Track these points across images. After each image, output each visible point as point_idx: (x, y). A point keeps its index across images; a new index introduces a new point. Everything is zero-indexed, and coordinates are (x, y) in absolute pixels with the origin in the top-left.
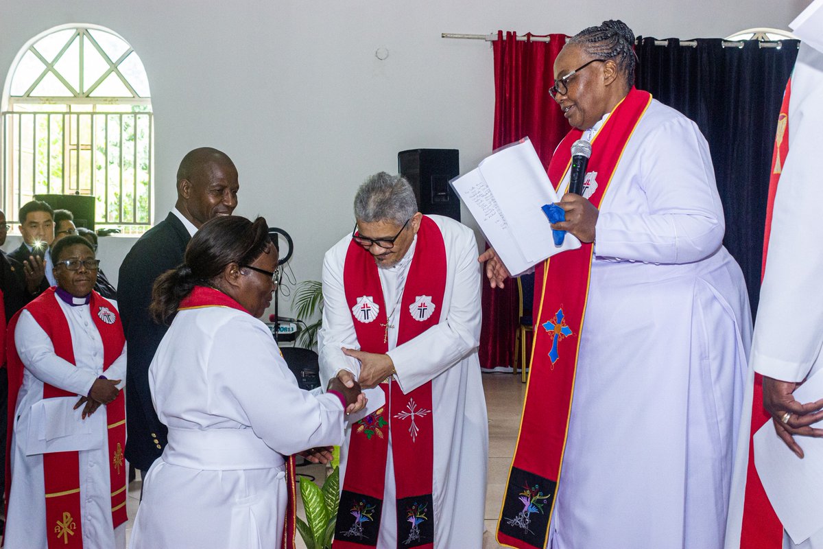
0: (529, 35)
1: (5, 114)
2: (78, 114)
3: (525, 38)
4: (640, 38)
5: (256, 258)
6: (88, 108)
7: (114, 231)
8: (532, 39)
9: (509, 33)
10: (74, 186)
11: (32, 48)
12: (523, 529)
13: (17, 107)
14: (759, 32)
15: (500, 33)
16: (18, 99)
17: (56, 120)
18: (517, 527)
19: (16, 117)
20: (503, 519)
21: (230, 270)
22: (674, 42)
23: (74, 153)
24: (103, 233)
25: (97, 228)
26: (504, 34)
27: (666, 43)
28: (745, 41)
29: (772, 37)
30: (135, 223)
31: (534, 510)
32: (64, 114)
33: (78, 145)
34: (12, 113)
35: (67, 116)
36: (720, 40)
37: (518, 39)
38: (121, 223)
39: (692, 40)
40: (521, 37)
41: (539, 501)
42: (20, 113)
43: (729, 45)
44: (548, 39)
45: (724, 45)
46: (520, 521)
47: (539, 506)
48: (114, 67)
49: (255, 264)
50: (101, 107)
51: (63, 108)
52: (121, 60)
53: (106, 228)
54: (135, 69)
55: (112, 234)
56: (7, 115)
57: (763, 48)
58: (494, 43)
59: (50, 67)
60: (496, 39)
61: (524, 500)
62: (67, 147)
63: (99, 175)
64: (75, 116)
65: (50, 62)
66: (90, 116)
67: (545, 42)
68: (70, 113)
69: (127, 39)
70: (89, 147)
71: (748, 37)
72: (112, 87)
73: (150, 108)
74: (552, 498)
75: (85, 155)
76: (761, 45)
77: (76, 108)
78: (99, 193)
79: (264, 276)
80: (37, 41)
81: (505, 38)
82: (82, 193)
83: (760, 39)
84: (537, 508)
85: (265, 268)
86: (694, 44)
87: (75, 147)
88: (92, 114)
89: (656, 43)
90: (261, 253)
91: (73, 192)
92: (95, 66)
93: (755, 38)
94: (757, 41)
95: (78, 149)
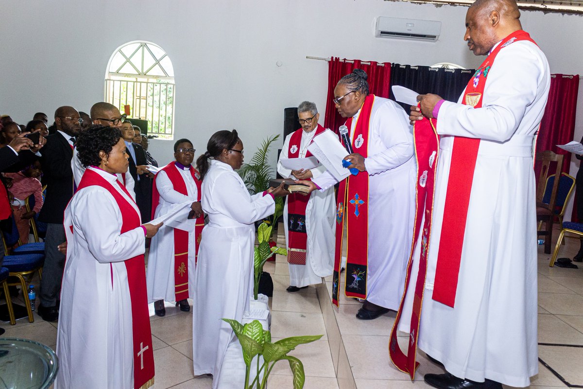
0: (345, 59)
1: (107, 80)
2: (141, 82)
3: (343, 61)
4: (393, 64)
5: (234, 145)
6: (145, 80)
7: (155, 137)
8: (346, 61)
9: (336, 58)
10: (138, 115)
11: (120, 51)
12: (356, 288)
13: (113, 78)
14: (445, 65)
15: (332, 58)
16: (112, 73)
17: (130, 85)
18: (353, 288)
19: (112, 82)
20: (346, 286)
21: (224, 151)
22: (408, 67)
23: (138, 100)
24: (150, 137)
25: (148, 135)
26: (334, 58)
27: (405, 67)
28: (439, 68)
29: (451, 67)
30: (165, 133)
31: (359, 279)
32: (134, 82)
33: (140, 97)
34: (110, 80)
35: (135, 83)
36: (428, 67)
37: (340, 61)
38: (159, 133)
39: (416, 66)
40: (341, 60)
41: (360, 275)
42: (114, 81)
43: (432, 69)
44: (353, 62)
45: (430, 69)
46: (354, 285)
47: (361, 277)
48: (158, 62)
49: (234, 148)
50: (151, 80)
51: (134, 79)
52: (161, 59)
53: (152, 135)
54: (167, 63)
55: (154, 138)
56: (108, 81)
57: (446, 72)
58: (329, 62)
59: (128, 60)
60: (330, 60)
61: (354, 276)
62: (135, 97)
63: (150, 109)
64: (139, 84)
65: (128, 57)
66: (146, 84)
67: (352, 63)
68: (137, 82)
69: (165, 50)
70: (145, 98)
71: (440, 66)
72: (156, 71)
73: (173, 82)
74: (366, 272)
75: (143, 102)
76: (446, 70)
77: (139, 79)
78: (149, 119)
79: (237, 153)
80: (123, 47)
81: (334, 60)
82: (142, 119)
83: (445, 68)
84: (360, 278)
85: (238, 149)
86: (417, 68)
87: (139, 98)
88: (147, 83)
89: (400, 66)
90: (235, 144)
91: (138, 118)
92: (149, 61)
93: (443, 67)
94: (444, 69)
95: (140, 99)
